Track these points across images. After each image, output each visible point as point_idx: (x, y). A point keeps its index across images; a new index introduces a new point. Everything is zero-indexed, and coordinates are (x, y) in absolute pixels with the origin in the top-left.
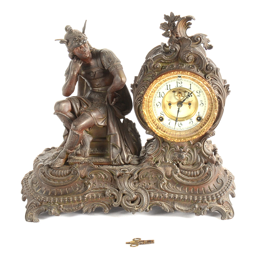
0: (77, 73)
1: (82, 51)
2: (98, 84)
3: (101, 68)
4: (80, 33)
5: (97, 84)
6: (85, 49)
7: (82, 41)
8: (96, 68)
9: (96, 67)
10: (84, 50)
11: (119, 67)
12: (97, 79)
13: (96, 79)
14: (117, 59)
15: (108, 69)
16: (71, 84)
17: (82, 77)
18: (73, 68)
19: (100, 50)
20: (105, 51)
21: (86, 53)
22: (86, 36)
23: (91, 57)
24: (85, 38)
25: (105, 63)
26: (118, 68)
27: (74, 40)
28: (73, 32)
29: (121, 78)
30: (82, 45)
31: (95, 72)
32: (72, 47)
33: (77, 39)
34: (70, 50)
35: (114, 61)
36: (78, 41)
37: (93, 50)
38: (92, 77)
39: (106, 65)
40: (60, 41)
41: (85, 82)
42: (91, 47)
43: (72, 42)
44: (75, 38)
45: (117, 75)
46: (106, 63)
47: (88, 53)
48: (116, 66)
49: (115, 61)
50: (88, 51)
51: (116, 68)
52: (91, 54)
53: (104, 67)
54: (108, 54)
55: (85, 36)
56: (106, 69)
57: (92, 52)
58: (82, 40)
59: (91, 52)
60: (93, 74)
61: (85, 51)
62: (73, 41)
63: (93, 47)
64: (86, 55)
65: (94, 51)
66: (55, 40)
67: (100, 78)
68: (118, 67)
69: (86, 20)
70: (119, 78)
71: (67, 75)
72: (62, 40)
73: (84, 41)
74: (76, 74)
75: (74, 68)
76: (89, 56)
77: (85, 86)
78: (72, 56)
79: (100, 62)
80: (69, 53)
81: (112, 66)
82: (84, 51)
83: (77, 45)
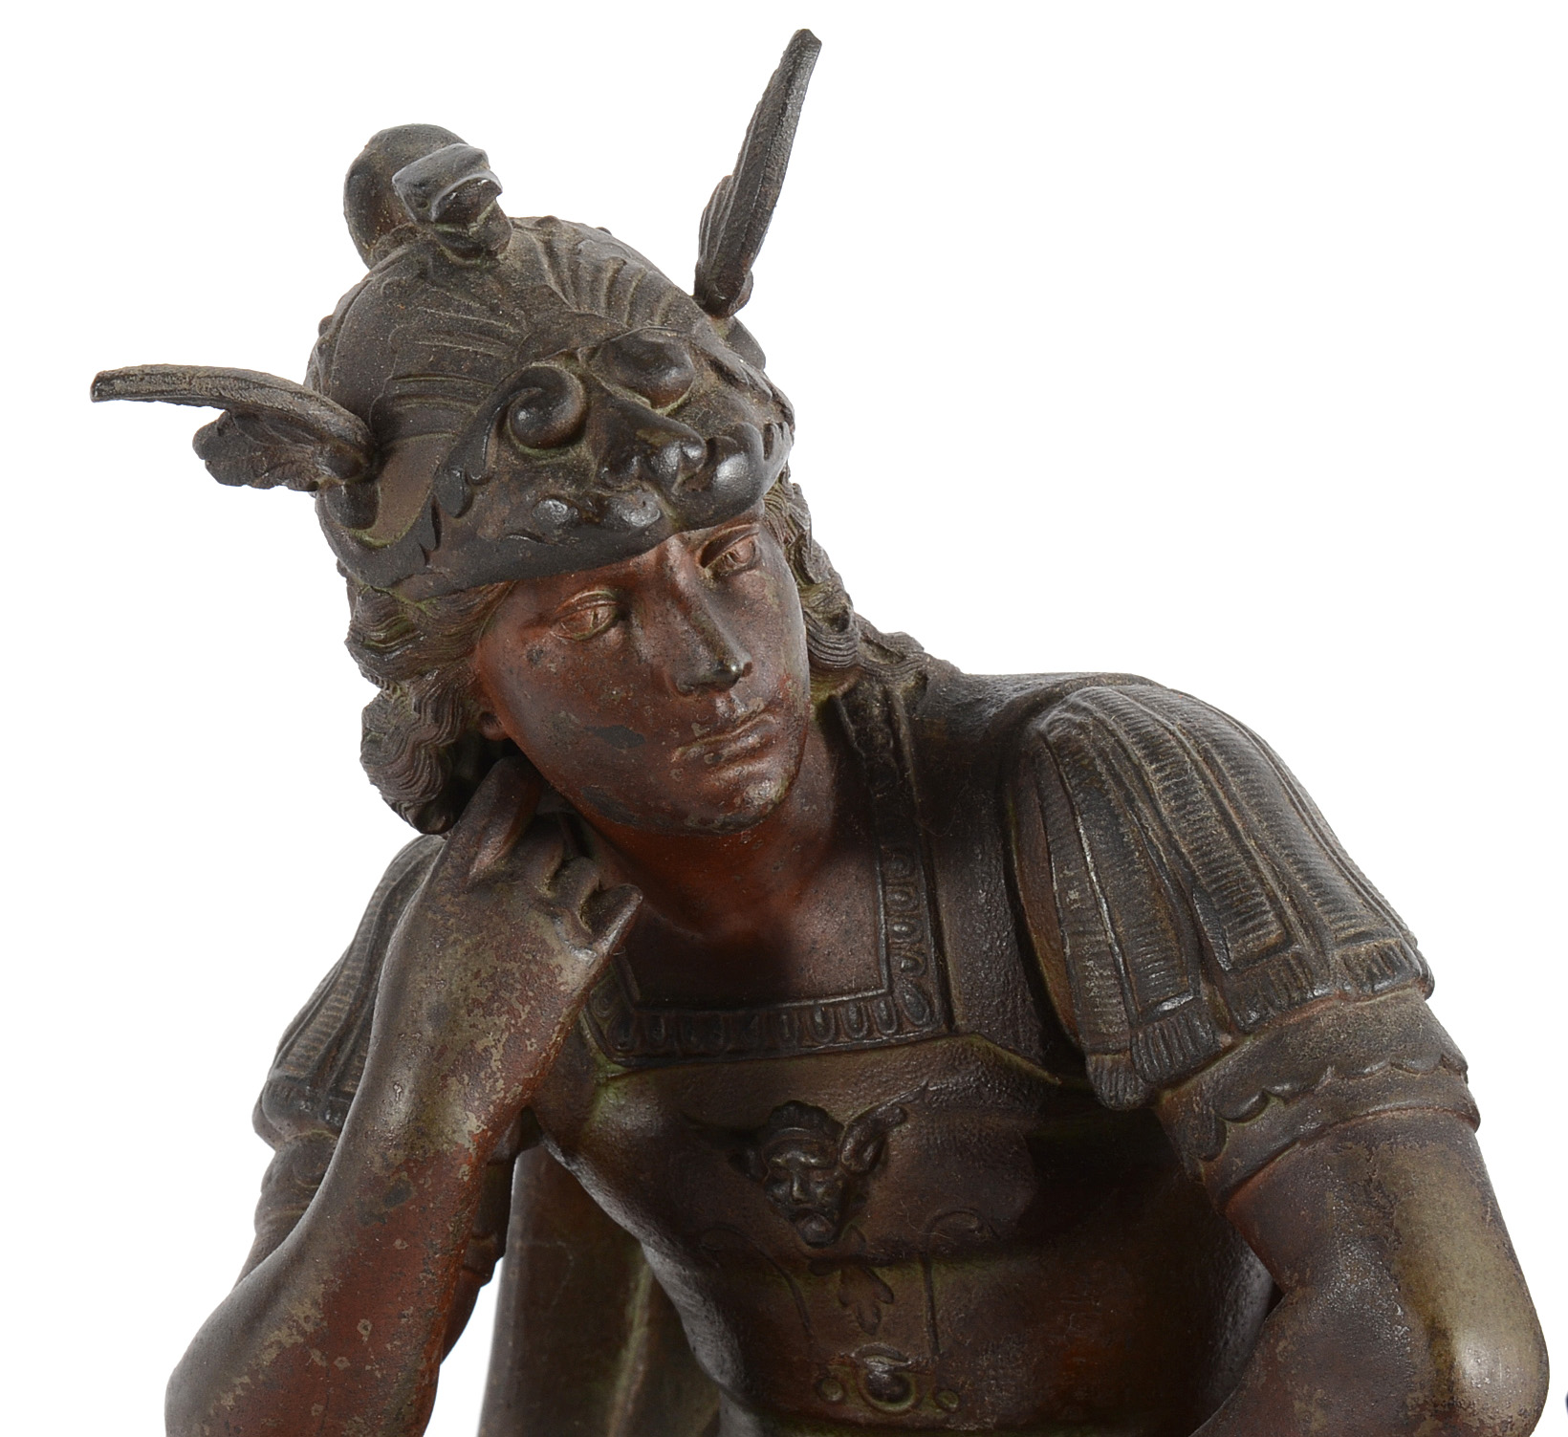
0: (496, 1126)
1: (654, 682)
2: (896, 1376)
3: (1008, 1069)
4: (651, 288)
5: (879, 1367)
6: (713, 643)
7: (672, 456)
8: (897, 1059)
9: (895, 1019)
10: (690, 661)
11: (1407, 1087)
12: (890, 1263)
13: (861, 1265)
14: (1369, 923)
15: (1152, 1098)
16: (364, 1328)
17: (600, 1198)
18: (432, 1000)
19: (1011, 695)
20: (1134, 729)
21: (731, 723)
22: (758, 359)
23: (825, 821)
24: (735, 410)
25: (1098, 980)
26: (1392, 1110)
27: (501, 421)
28: (509, 256)
29: (1438, 1335)
30: (674, 544)
31: (876, 1131)
32: (448, 565)
33: (569, 410)
34: (405, 632)
35: (1303, 945)
36: (583, 451)
37: (868, 673)
38: (800, 1213)
39: (1114, 1017)
40: (211, 415)
41: (644, 1282)
42: (841, 620)
43: (465, 447)
44: (527, 380)
45: (1356, 1251)
46: (1130, 981)
47: (775, 721)
48: (1349, 1068)
49: (1336, 955)
50: (765, 680)
51: (1343, 1110)
52: (818, 757)
53: (1078, 1058)
54: (1182, 794)
55: (736, 362)
56: (1105, 1090)
57: (857, 711)
58: (686, 426)
59: (828, 712)
60: (828, 1167)
61: (723, 680)
62: (490, 449)
63: (885, 625)
64: (719, 763)
65: (887, 695)
66: (106, 387)
67: (962, 1251)
68: (1384, 1089)
69: (803, 48)
70: (1404, 1329)
71: (299, 1119)
72: (254, 397)
73: (715, 453)
74: (484, 1143)
75: (445, 1016)
76: (792, 780)
77: (622, 1339)
78: (441, 760)
79: (1002, 941)
80: (371, 692)
81: (1248, 1045)
82: (704, 669)
83: (573, 525)
